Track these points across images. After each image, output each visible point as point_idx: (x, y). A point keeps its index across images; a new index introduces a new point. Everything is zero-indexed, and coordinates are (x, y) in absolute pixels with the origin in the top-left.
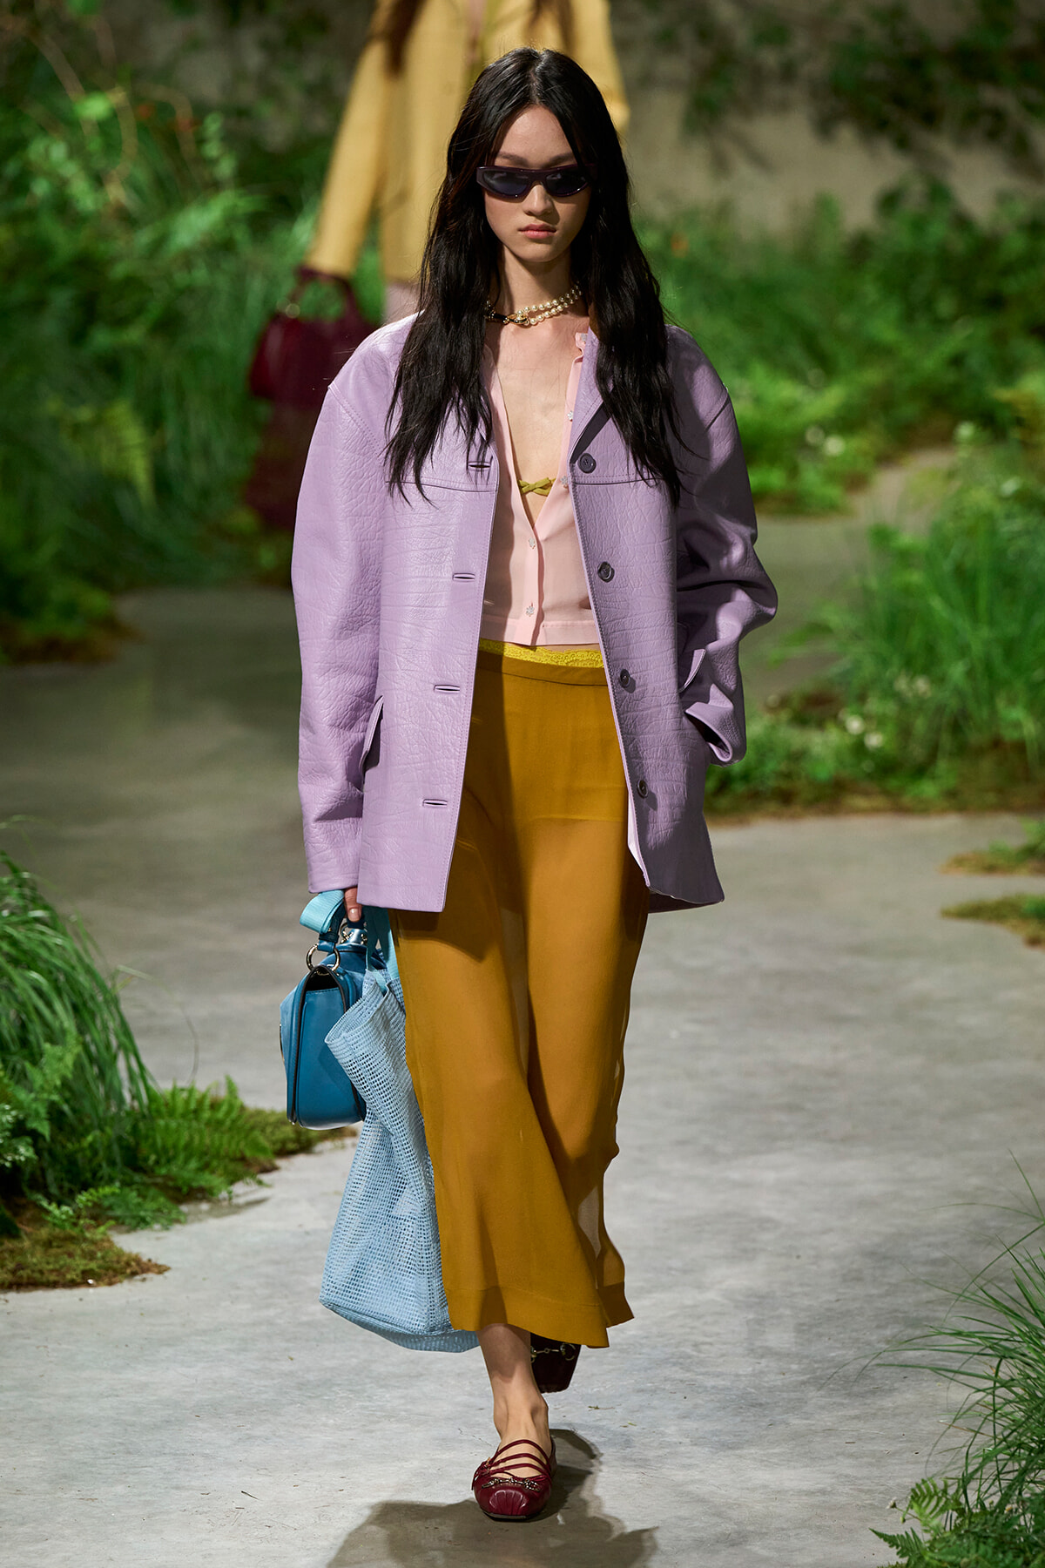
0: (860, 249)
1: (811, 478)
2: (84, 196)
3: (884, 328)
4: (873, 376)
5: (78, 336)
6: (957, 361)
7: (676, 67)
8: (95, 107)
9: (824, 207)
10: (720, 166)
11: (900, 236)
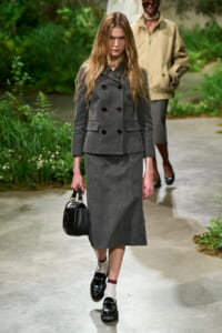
0: (203, 32)
1: (195, 66)
2: (85, 24)
3: (206, 43)
4: (205, 51)
5: (84, 45)
6: (218, 49)
7: (175, 4)
8: (86, 10)
9: (197, 26)
10: (181, 19)
11: (209, 30)
